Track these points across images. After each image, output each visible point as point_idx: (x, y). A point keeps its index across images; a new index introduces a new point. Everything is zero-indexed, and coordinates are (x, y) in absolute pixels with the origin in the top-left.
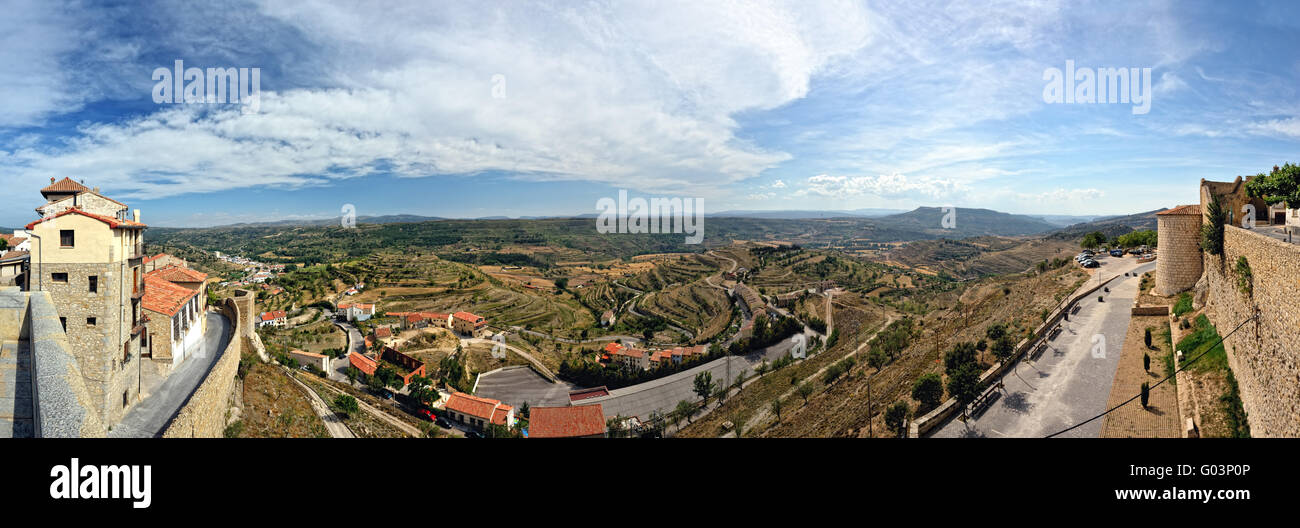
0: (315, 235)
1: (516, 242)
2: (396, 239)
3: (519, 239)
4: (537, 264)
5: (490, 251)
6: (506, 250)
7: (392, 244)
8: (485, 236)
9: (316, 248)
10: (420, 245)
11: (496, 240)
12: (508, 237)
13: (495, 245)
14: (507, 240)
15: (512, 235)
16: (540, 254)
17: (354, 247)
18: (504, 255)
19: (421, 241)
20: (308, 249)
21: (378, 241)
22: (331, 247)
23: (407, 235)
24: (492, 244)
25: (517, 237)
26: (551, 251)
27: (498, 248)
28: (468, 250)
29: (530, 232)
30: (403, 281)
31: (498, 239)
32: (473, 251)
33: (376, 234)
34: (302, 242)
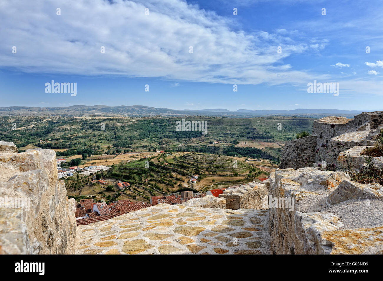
0: (73, 127)
1: (248, 138)
2: (149, 132)
3: (251, 135)
4: (269, 157)
5: (229, 145)
6: (242, 144)
7: (147, 137)
8: (222, 132)
9: (82, 140)
10: (171, 137)
11: (233, 135)
12: (242, 133)
13: (232, 140)
14: (241, 136)
15: (245, 132)
16: (270, 149)
17: (116, 138)
18: (241, 149)
19: (171, 134)
20: (73, 142)
21: (136, 134)
22: (96, 139)
23: (158, 128)
24: (230, 139)
25: (249, 133)
26: (278, 147)
27: (235, 142)
28: (211, 143)
29: (260, 130)
30: (219, 173)
31: (234, 134)
32: (215, 144)
33: (133, 127)
34: (62, 134)
